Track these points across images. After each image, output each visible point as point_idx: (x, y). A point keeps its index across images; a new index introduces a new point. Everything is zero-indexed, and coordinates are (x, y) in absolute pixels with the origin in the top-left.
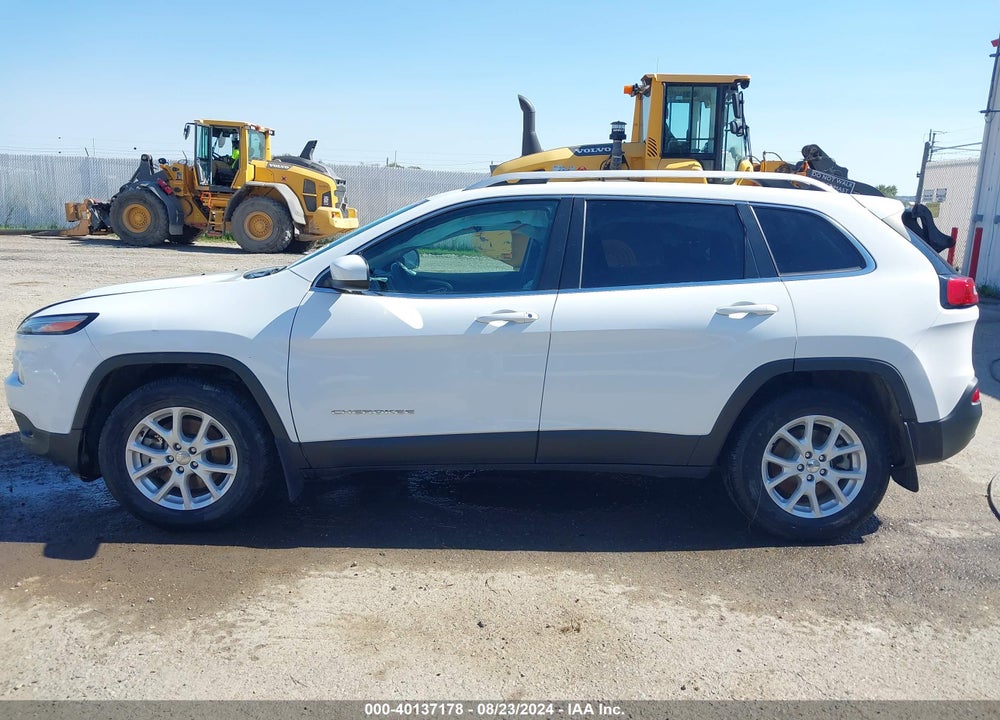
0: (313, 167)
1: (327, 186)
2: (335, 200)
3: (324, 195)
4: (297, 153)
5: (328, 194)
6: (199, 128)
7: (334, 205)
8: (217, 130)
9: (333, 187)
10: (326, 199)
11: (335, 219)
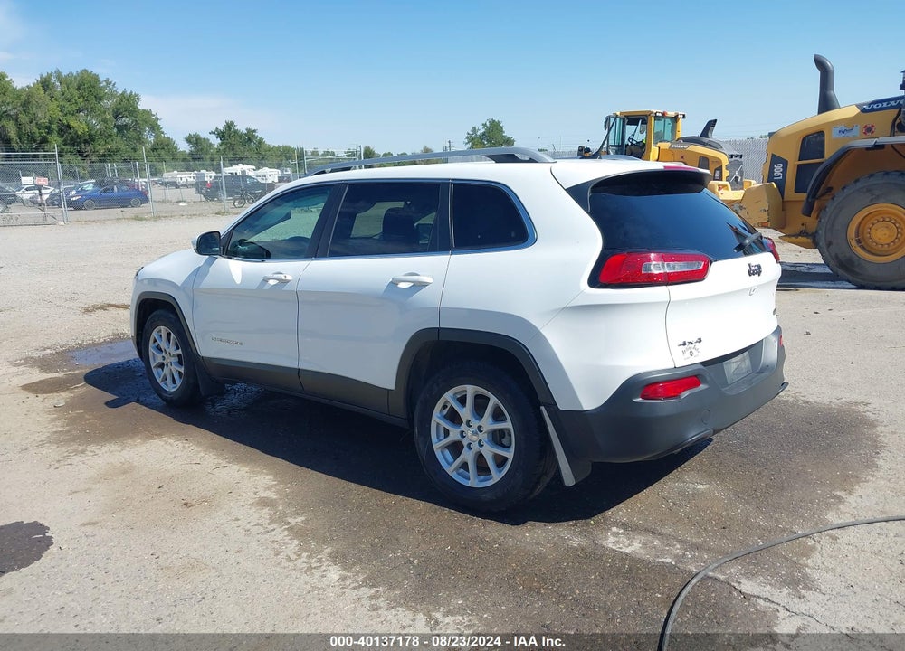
0: (710, 145)
1: (719, 161)
2: (726, 173)
3: (716, 170)
4: (697, 133)
5: (720, 169)
6: (618, 119)
7: (724, 178)
8: (632, 119)
9: (725, 161)
10: (718, 172)
11: (722, 191)
